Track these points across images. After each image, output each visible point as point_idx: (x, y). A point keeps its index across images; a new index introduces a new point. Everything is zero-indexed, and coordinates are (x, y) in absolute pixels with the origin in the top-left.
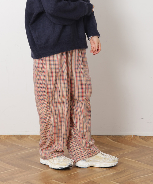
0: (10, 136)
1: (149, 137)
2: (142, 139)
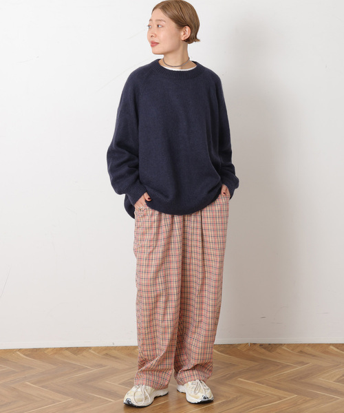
0: (61, 349)
1: (275, 344)
2: (265, 348)
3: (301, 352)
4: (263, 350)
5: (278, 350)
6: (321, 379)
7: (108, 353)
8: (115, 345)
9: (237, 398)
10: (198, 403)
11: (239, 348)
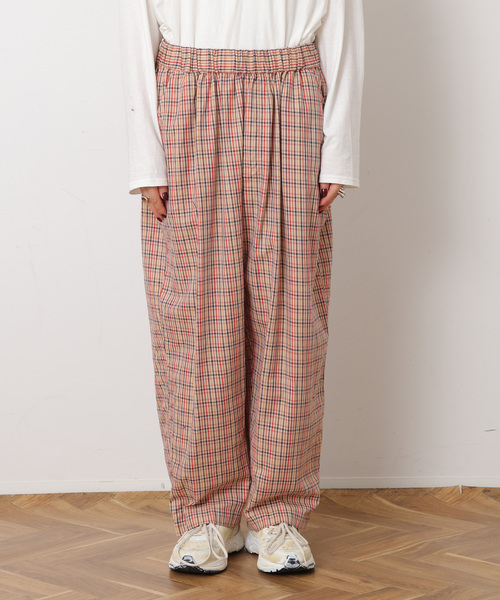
2: (495, 497)
7: (150, 503)
8: (166, 489)
11: (437, 497)
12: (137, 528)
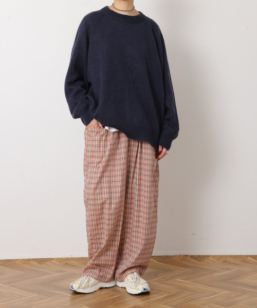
1: (203, 256)
3: (225, 261)
4: (194, 260)
5: (206, 260)
6: (247, 280)
7: (67, 262)
8: (73, 257)
9: (178, 293)
10: (139, 294)
11: (174, 259)
12: (62, 271)
